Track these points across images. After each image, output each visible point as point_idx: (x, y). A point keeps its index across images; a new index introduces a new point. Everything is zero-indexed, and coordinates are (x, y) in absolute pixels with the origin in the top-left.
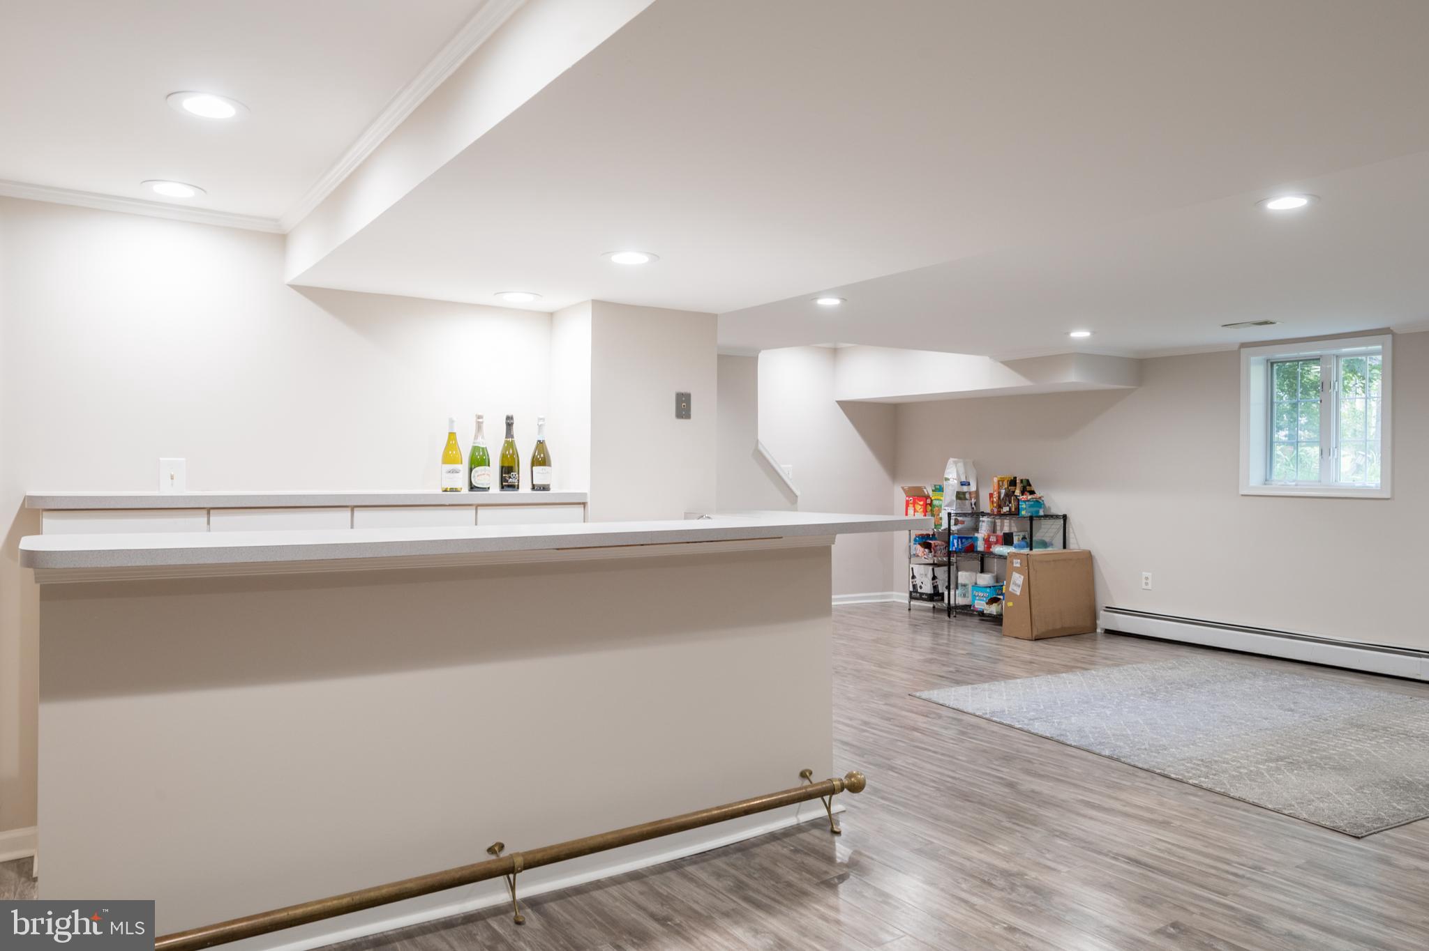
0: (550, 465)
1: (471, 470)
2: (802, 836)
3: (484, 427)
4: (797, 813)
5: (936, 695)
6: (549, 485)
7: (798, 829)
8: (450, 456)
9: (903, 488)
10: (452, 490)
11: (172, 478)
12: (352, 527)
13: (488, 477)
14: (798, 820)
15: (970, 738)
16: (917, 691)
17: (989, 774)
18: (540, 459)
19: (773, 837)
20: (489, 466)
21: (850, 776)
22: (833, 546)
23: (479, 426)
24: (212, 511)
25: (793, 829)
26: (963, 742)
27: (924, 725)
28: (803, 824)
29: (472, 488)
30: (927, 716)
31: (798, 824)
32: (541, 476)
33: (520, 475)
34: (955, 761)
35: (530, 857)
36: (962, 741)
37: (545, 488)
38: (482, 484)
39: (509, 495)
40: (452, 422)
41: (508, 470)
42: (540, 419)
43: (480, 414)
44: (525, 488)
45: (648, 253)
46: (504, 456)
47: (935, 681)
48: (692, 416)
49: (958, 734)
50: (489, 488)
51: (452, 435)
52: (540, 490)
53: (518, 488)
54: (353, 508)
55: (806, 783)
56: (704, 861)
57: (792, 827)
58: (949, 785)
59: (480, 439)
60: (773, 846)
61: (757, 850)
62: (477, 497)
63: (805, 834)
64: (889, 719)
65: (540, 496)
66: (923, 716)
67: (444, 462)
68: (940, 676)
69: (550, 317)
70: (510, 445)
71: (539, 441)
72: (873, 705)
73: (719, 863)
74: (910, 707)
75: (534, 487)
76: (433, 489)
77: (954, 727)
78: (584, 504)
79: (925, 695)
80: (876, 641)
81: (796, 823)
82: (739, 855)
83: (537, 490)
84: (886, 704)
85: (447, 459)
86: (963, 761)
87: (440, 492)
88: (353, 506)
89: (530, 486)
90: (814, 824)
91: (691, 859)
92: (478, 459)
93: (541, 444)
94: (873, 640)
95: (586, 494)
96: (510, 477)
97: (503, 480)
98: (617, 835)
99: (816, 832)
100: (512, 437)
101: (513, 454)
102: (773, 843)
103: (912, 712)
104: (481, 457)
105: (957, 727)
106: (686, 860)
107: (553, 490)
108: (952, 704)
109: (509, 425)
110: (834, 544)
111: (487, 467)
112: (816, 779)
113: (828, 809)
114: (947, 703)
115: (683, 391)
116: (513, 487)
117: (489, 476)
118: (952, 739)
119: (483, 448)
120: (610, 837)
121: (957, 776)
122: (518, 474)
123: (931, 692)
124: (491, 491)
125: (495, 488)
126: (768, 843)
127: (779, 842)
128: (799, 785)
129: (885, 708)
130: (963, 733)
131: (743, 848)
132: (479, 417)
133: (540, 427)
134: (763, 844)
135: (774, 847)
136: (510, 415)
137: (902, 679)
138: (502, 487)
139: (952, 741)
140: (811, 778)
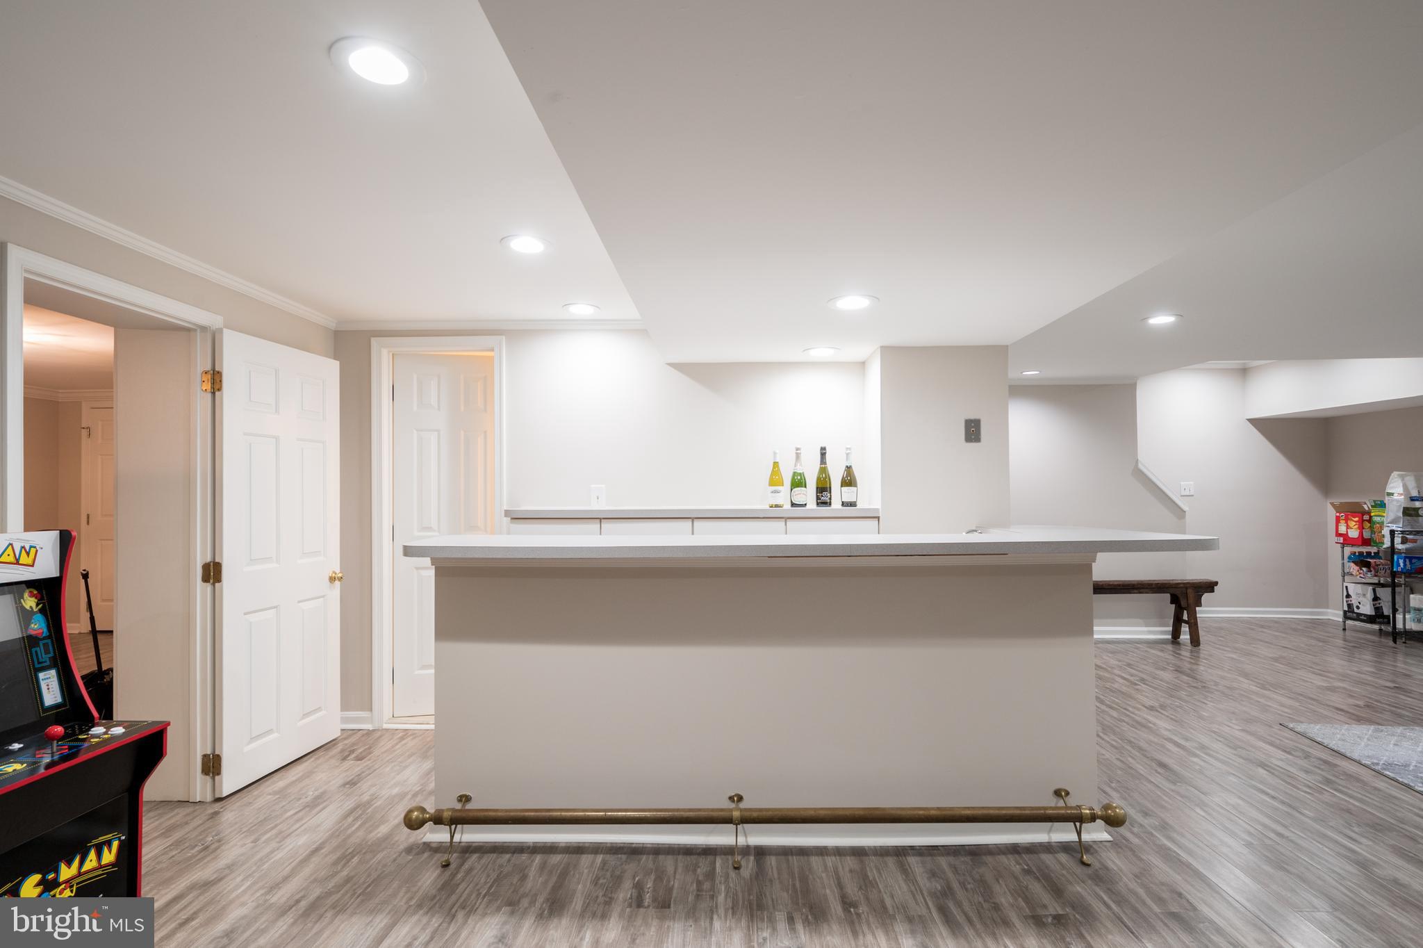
0: (856, 486)
1: (792, 490)
2: (1047, 858)
3: (802, 456)
4: (1050, 831)
5: (1317, 730)
6: (855, 502)
7: (1048, 848)
8: (775, 479)
9: (1332, 504)
10: (777, 506)
11: (598, 498)
12: (693, 534)
13: (804, 496)
14: (1050, 838)
15: (1335, 790)
16: (1293, 720)
17: (1336, 842)
18: (849, 481)
19: (1015, 849)
20: (806, 487)
21: (1107, 807)
22: (1093, 564)
23: (798, 456)
24: (602, 520)
25: (1040, 846)
26: (1320, 793)
27: (1280, 763)
28: (1054, 844)
29: (793, 505)
30: (1289, 753)
31: (1048, 843)
32: (849, 494)
33: (832, 494)
34: (1297, 815)
35: (747, 814)
36: (1321, 791)
37: (853, 504)
38: (799, 502)
39: (824, 511)
40: (775, 453)
41: (823, 489)
42: (847, 449)
43: (798, 447)
44: (836, 504)
45: (869, 296)
46: (819, 479)
47: (1326, 713)
48: (982, 439)
49: (1320, 782)
50: (806, 504)
51: (776, 464)
52: (848, 506)
53: (830, 504)
54: (693, 519)
55: (1061, 803)
56: (931, 855)
57: (1041, 844)
58: (1268, 842)
59: (798, 467)
60: (1008, 859)
61: (989, 859)
62: (798, 512)
63: (1051, 855)
64: (1235, 748)
65: (849, 511)
66: (1285, 751)
67: (771, 485)
68: (1337, 709)
69: (863, 365)
70: (823, 470)
71: (847, 467)
72: (1226, 729)
73: (943, 861)
74: (1273, 739)
75: (843, 504)
76: (762, 505)
77: (1319, 772)
78: (878, 518)
79: (1300, 728)
80: (1276, 660)
81: (1046, 841)
82: (968, 859)
83: (845, 506)
84: (1243, 730)
85: (772, 483)
86: (1309, 818)
87: (768, 507)
88: (693, 518)
89: (841, 503)
90: (1066, 847)
91: (920, 849)
92: (798, 482)
93: (849, 468)
94: (1272, 658)
95: (877, 510)
96: (822, 496)
97: (818, 498)
98: (829, 812)
99: (1063, 857)
100: (825, 463)
101: (826, 477)
102: (1010, 856)
103: (1272, 744)
104: (799, 480)
105: (1322, 773)
106: (916, 849)
107: (859, 506)
108: (1333, 744)
109: (823, 455)
110: (1094, 562)
111: (804, 489)
112: (1072, 801)
113: (1079, 834)
114: (1326, 742)
115: (972, 417)
116: (827, 504)
117: (808, 495)
118: (1309, 787)
119: (800, 473)
120: (822, 812)
121: (1286, 833)
122: (830, 493)
123: (1312, 725)
124: (808, 507)
125: (812, 505)
126: (1004, 853)
127: (1017, 856)
128: (1053, 805)
129: (1238, 734)
130: (1328, 782)
131: (975, 852)
132: (797, 449)
133: (847, 454)
134: (999, 854)
135: (1009, 861)
136: (823, 446)
137: (1282, 705)
138: (818, 504)
139: (1305, 789)
140: (1066, 799)
